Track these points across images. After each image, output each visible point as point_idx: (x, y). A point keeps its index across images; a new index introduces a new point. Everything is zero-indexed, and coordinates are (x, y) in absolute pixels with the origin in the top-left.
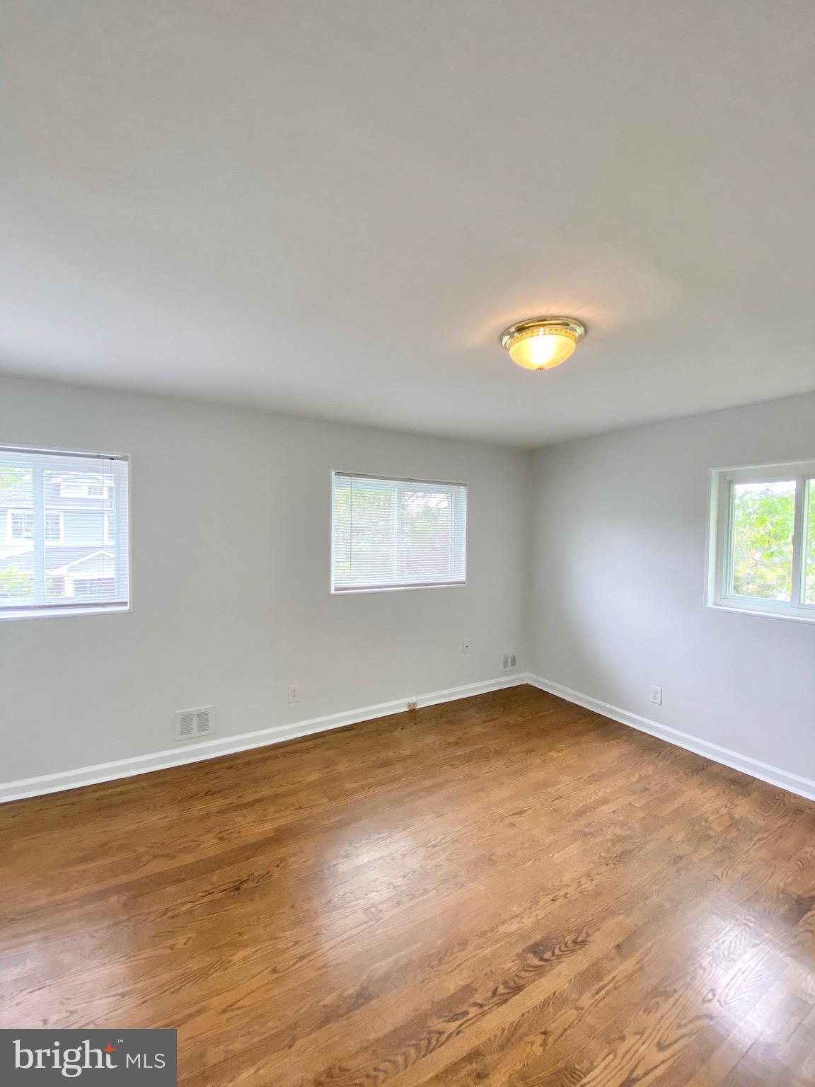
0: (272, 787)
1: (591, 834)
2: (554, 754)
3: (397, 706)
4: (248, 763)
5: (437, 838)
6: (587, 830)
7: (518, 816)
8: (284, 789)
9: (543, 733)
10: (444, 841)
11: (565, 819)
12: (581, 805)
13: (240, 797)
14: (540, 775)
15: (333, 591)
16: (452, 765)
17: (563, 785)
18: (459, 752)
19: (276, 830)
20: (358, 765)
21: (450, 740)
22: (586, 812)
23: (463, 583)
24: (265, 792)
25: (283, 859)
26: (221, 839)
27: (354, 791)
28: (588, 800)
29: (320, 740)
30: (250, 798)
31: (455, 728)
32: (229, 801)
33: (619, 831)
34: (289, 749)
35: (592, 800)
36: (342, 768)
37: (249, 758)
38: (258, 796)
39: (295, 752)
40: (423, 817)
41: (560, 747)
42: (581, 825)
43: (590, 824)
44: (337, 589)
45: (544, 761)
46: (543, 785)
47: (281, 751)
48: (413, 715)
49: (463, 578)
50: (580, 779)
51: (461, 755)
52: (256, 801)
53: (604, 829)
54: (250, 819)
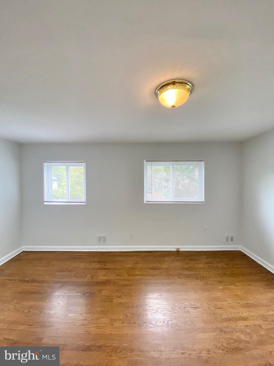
0: (115, 266)
1: (225, 332)
2: (232, 287)
3: (172, 248)
4: (114, 256)
5: (153, 304)
6: (224, 329)
7: (193, 309)
8: (118, 267)
9: (233, 275)
10: (155, 306)
11: (216, 319)
12: (230, 316)
13: (105, 266)
14: (219, 294)
15: (145, 202)
16: (180, 277)
17: (227, 303)
18: (186, 273)
19: (106, 280)
20: (145, 266)
21: (185, 267)
22: (230, 321)
23: (203, 202)
24: (112, 266)
25: (102, 290)
26: (92, 277)
27: (137, 275)
28: (235, 315)
29: (139, 254)
30: (107, 267)
31: (191, 262)
32: (102, 266)
33: (242, 337)
34: (128, 254)
35: (238, 316)
36: (139, 265)
37: (115, 254)
38: (110, 267)
39: (129, 256)
40: (154, 293)
41: (238, 284)
42: (223, 326)
43: (228, 327)
44: (146, 202)
45: (224, 289)
46: (217, 299)
47: (126, 254)
48: (178, 253)
49: (203, 200)
50: (239, 303)
51: (185, 274)
52: (108, 269)
53: (234, 332)
54: (102, 273)
